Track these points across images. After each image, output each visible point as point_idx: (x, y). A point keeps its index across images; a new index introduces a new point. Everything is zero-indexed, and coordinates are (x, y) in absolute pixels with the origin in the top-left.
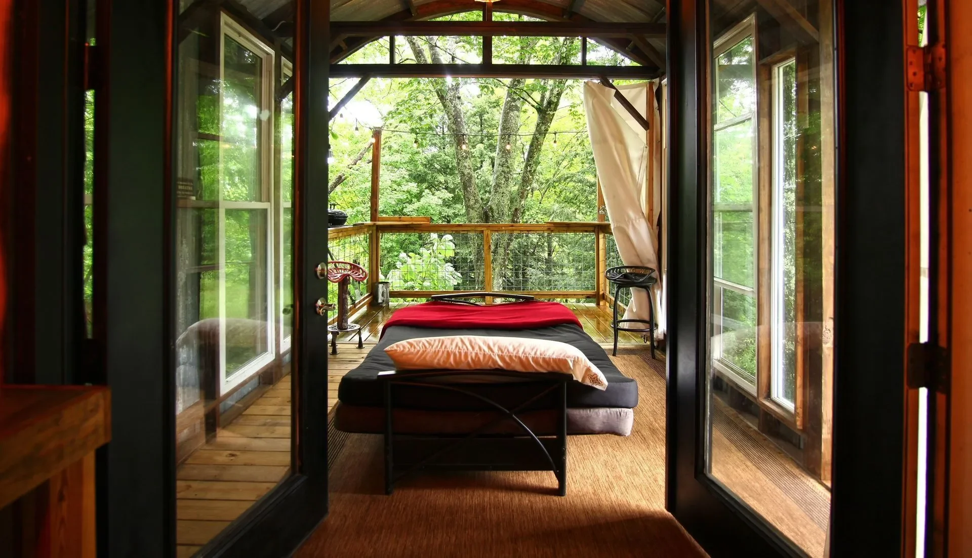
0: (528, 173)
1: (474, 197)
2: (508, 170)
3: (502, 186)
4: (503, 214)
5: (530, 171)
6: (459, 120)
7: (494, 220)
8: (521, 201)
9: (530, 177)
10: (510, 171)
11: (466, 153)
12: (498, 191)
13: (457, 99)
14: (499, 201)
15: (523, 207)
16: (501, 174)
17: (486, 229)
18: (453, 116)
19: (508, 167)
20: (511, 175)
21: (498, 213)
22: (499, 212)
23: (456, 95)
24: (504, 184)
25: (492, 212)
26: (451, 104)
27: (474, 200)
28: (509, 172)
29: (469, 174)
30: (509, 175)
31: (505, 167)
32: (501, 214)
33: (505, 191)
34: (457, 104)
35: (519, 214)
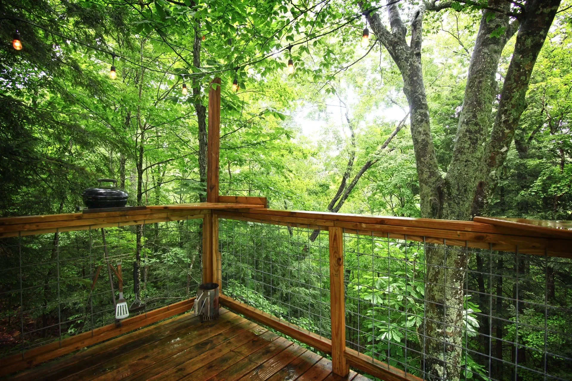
0: (502, 125)
1: (429, 169)
2: (477, 128)
3: (466, 151)
4: (466, 190)
5: (505, 122)
6: (415, 78)
7: (450, 199)
8: (489, 171)
9: (507, 131)
10: (481, 130)
11: (421, 116)
12: (459, 160)
13: (415, 57)
14: (461, 173)
15: (494, 180)
16: (464, 135)
17: (332, 224)
18: (409, 76)
19: (476, 124)
20: (482, 134)
21: (458, 190)
22: (459, 187)
23: (415, 52)
24: (468, 148)
25: (449, 188)
26: (406, 64)
27: (429, 173)
28: (479, 131)
29: (423, 140)
30: (478, 135)
31: (472, 124)
32: (463, 190)
33: (470, 158)
34: (414, 62)
35: (485, 192)
